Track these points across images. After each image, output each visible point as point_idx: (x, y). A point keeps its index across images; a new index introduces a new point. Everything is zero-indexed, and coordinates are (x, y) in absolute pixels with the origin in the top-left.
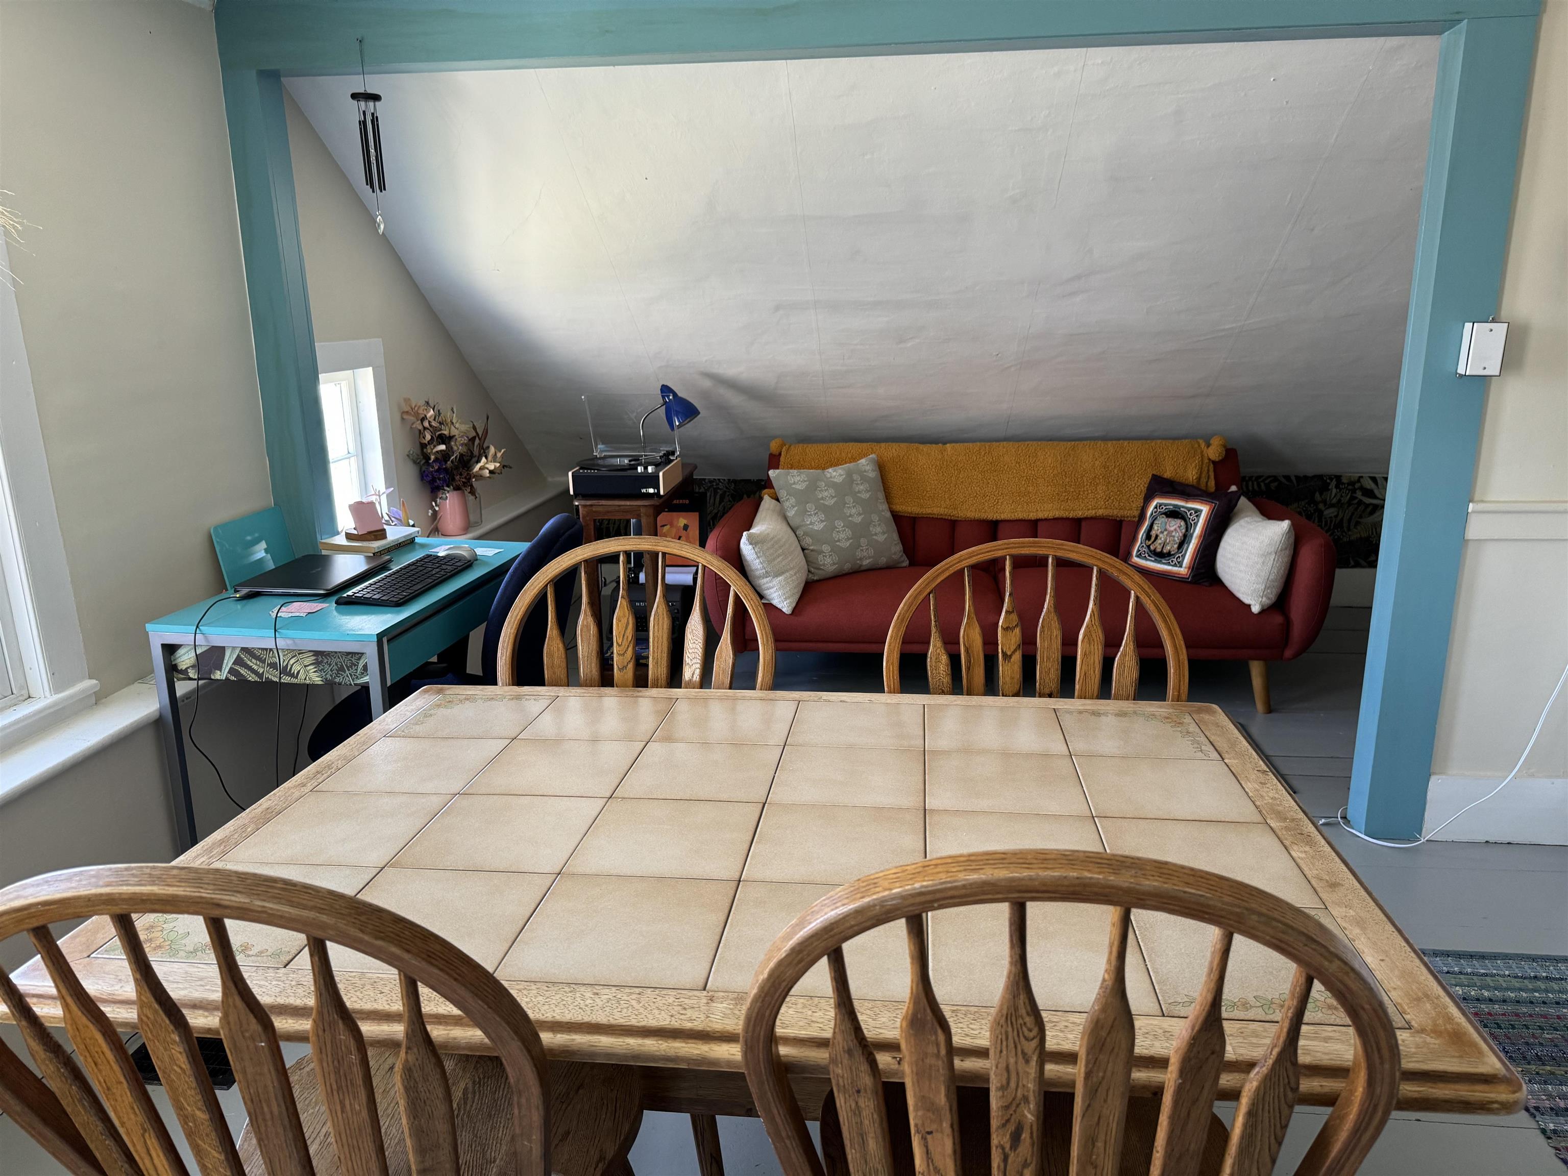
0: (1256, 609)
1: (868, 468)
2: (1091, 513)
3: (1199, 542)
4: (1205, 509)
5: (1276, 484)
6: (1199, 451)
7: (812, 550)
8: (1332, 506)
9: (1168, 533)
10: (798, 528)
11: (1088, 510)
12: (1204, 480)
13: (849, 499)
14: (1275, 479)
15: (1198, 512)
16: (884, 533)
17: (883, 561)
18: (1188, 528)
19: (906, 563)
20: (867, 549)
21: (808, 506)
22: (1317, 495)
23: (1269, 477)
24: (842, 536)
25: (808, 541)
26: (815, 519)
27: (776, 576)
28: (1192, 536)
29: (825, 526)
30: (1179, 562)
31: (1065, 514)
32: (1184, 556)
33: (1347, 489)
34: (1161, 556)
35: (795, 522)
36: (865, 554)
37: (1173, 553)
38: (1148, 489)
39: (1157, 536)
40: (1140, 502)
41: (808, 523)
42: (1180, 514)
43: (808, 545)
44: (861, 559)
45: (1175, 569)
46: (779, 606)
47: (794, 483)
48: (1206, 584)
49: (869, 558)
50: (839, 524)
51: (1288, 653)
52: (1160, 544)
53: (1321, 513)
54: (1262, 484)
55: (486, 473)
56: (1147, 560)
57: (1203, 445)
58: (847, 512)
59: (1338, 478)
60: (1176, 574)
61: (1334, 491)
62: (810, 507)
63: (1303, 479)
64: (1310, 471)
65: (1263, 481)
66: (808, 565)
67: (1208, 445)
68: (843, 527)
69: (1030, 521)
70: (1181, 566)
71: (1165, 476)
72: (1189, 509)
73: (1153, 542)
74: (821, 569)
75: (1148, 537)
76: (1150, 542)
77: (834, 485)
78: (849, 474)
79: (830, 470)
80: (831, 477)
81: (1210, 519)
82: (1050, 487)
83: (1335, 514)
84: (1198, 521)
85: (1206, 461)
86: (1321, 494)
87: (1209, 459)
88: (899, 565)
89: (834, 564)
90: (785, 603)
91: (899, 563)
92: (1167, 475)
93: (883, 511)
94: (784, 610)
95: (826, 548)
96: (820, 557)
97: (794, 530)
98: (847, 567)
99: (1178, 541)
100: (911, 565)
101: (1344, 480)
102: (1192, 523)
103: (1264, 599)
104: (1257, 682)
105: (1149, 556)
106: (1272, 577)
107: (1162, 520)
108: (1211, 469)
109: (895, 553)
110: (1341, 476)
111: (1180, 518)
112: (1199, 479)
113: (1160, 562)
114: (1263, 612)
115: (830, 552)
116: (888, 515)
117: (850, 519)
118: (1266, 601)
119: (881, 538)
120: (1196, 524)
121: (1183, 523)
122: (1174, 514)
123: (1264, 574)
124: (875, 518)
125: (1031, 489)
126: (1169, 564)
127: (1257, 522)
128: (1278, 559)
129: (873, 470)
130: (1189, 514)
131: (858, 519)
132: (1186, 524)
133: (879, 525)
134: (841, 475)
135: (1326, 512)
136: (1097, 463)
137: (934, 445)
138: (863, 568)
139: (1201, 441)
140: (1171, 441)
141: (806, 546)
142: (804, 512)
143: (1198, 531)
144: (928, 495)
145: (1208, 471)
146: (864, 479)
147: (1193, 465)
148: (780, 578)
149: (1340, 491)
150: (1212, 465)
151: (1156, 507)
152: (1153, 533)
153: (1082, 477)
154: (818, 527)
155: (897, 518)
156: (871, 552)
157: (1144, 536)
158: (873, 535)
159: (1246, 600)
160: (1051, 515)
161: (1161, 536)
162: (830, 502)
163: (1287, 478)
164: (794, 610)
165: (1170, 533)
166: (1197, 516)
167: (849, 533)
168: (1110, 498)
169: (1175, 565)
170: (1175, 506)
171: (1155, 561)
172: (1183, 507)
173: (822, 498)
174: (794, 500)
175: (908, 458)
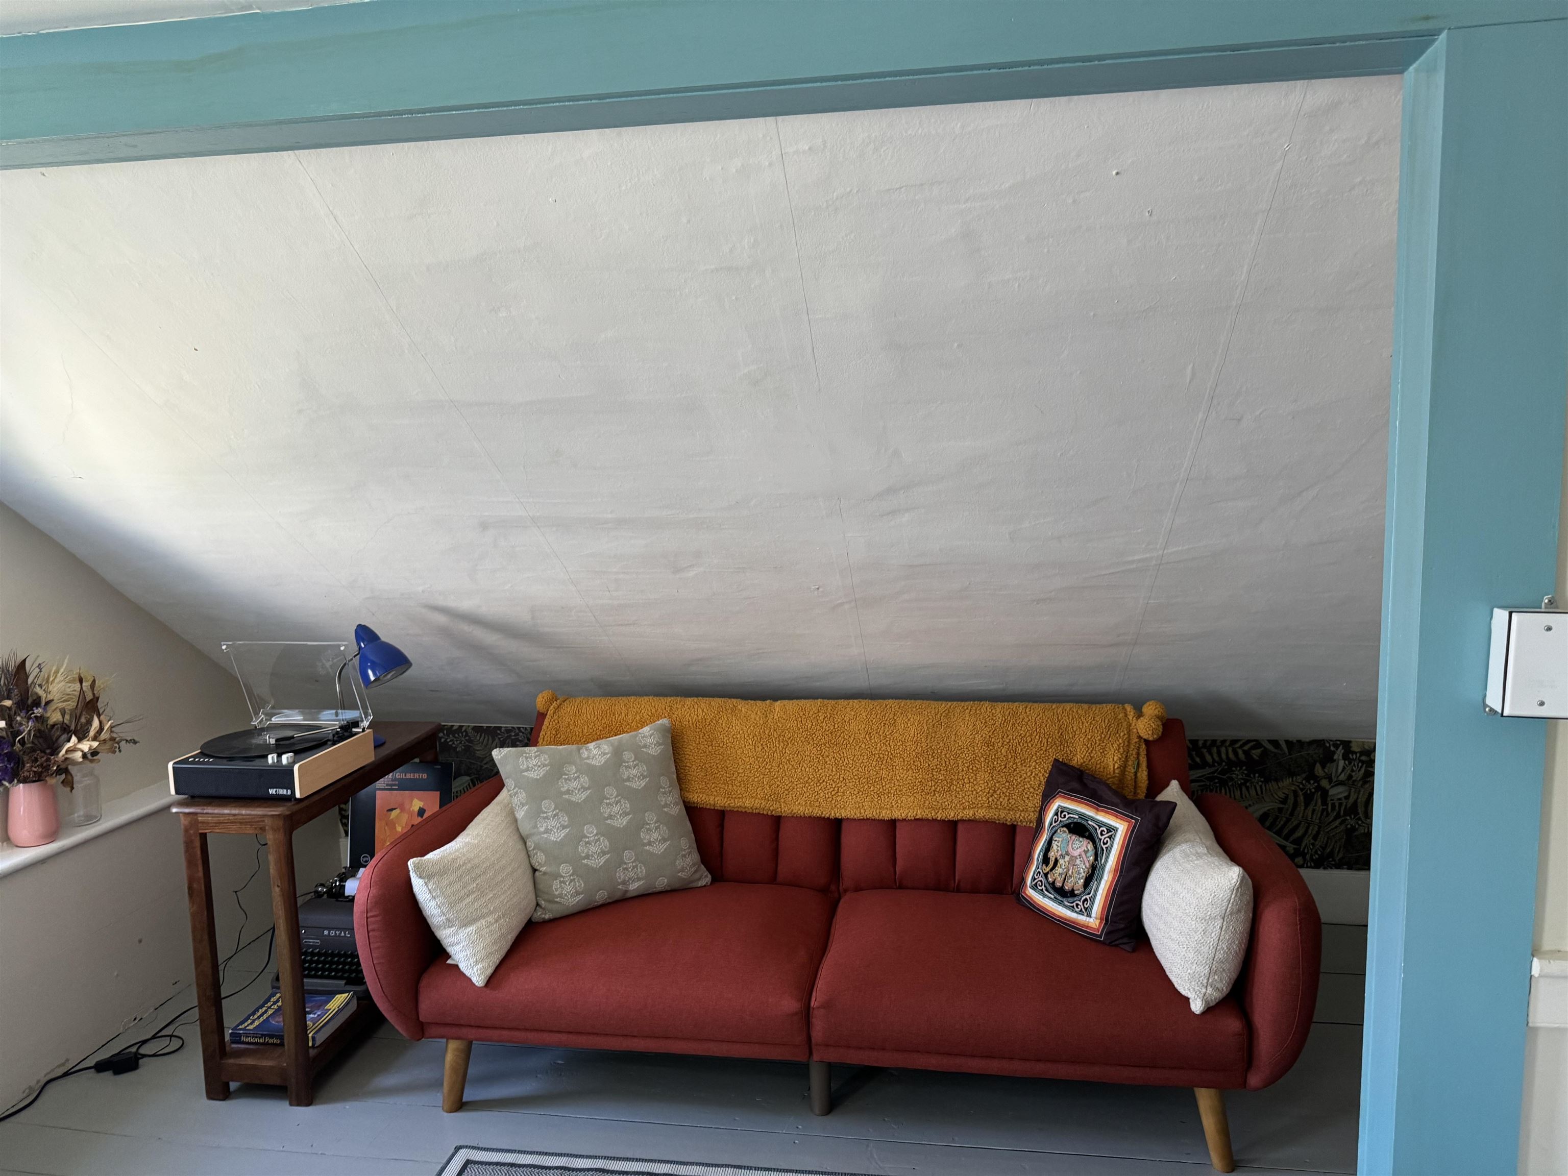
0: (1197, 1006)
1: (649, 740)
2: (968, 814)
3: (1114, 878)
4: (1121, 827)
5: (1259, 751)
6: (1125, 724)
7: (545, 873)
8: (1341, 783)
9: (1071, 860)
10: (528, 836)
11: (964, 809)
12: (1131, 770)
13: (611, 792)
14: (1258, 744)
15: (1111, 829)
16: (664, 840)
17: (662, 883)
18: (1099, 854)
19: (706, 879)
20: (634, 867)
21: (545, 804)
22: (1318, 768)
23: (1248, 741)
24: (593, 849)
25: (539, 858)
26: (552, 823)
27: (465, 925)
28: (1103, 868)
29: (567, 834)
30: (1086, 909)
31: (929, 814)
32: (1093, 900)
33: (1360, 761)
34: (1063, 893)
35: (525, 828)
36: (632, 874)
37: (1076, 892)
38: (1048, 782)
39: (1056, 861)
40: (1038, 800)
41: (542, 829)
42: (1087, 830)
43: (540, 864)
44: (624, 883)
45: (1082, 918)
46: (468, 973)
47: (527, 769)
48: (1126, 947)
49: (639, 879)
50: (590, 831)
51: (1254, 1080)
52: (1060, 874)
53: (1325, 793)
54: (1240, 752)
55: (78, 756)
56: (1045, 896)
57: (1131, 713)
58: (606, 811)
59: (1346, 744)
60: (1083, 926)
61: (1341, 763)
62: (548, 805)
63: (1295, 745)
64: (1307, 735)
65: (1241, 747)
66: (537, 896)
67: (1139, 714)
68: (596, 835)
69: (882, 821)
70: (1089, 915)
71: (1074, 763)
72: (1101, 824)
73: (1052, 870)
74: (557, 902)
75: (1046, 860)
76: (1048, 869)
77: (591, 771)
78: (618, 752)
79: (591, 746)
80: (588, 758)
81: (1128, 845)
82: (910, 772)
83: (1346, 794)
84: (1112, 845)
85: (1135, 740)
86: (1323, 767)
87: (1140, 737)
88: (694, 885)
89: (578, 893)
90: (475, 969)
91: (692, 882)
92: (1078, 759)
93: (666, 805)
94: (474, 980)
95: (565, 869)
96: (556, 884)
97: (524, 842)
98: (601, 896)
99: (1084, 875)
100: (714, 880)
101: (1355, 748)
102: (1104, 847)
103: (1210, 990)
104: (1209, 1122)
105: (1047, 890)
106: (1219, 955)
107: (1063, 836)
108: (1143, 753)
109: (682, 870)
110: (1350, 742)
111: (1087, 838)
112: (1123, 768)
113: (1061, 903)
114: (1209, 1010)
115: (572, 875)
116: (677, 810)
117: (609, 822)
118: (1214, 995)
119: (659, 849)
120: (1109, 850)
121: (1090, 847)
122: (1079, 829)
123: (1207, 951)
124: (651, 817)
125: (884, 773)
126: (1072, 909)
127: (1199, 856)
128: (1228, 927)
129: (658, 744)
130: (1099, 832)
131: (621, 822)
132: (1096, 848)
133: (657, 828)
134: (605, 754)
135: (1331, 792)
136: (978, 737)
137: (759, 703)
138: (629, 895)
139: (1128, 707)
140: (1086, 706)
141: (536, 866)
142: (537, 813)
143: (1111, 862)
144: (739, 779)
145: (1138, 754)
146: (640, 757)
147: (1115, 745)
148: (470, 929)
149: (1350, 763)
150: (1144, 746)
151: (1056, 814)
152: (1052, 855)
153: (956, 759)
154: (557, 836)
155: (693, 811)
156: (642, 870)
157: (1041, 857)
158: (645, 845)
159: (1183, 986)
160: (911, 815)
161: (1061, 861)
162: (580, 797)
163: (1275, 743)
164: (490, 981)
165: (1073, 858)
166: (1110, 837)
167: (605, 843)
168: (995, 791)
169: (1081, 913)
170: (1081, 815)
171: (1055, 900)
172: (1093, 820)
173: (568, 792)
174: (524, 794)
175: (717, 722)
